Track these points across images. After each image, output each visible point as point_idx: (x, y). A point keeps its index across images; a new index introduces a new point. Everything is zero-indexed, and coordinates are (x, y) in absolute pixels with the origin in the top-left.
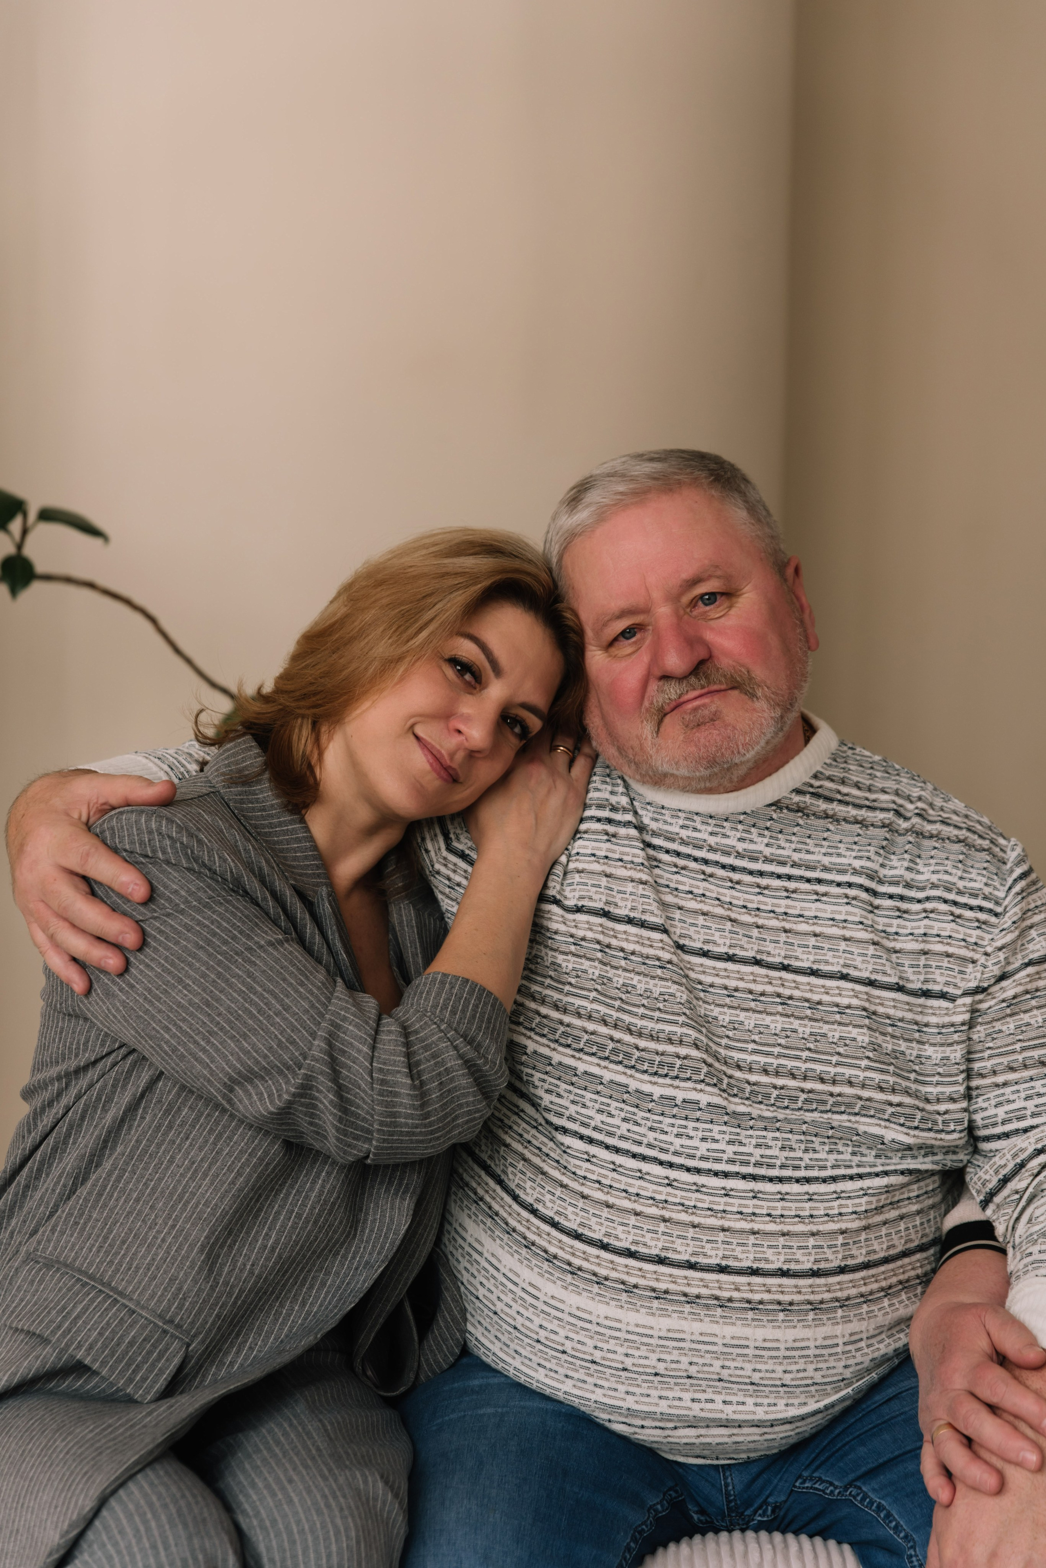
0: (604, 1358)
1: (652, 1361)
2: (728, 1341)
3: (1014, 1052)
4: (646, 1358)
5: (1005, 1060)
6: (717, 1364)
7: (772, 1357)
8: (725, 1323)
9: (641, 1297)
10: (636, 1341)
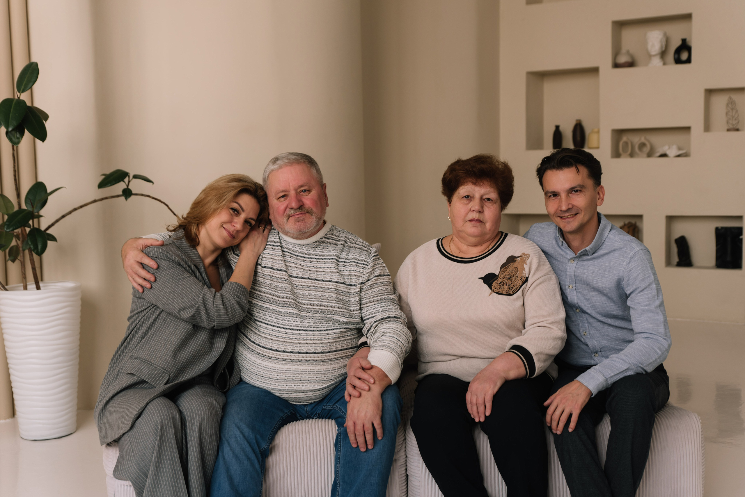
0: (272, 377)
1: (284, 377)
2: (301, 370)
3: (371, 298)
4: (282, 376)
5: (369, 300)
6: (300, 376)
7: (313, 374)
8: (301, 366)
9: (280, 361)
10: (279, 372)
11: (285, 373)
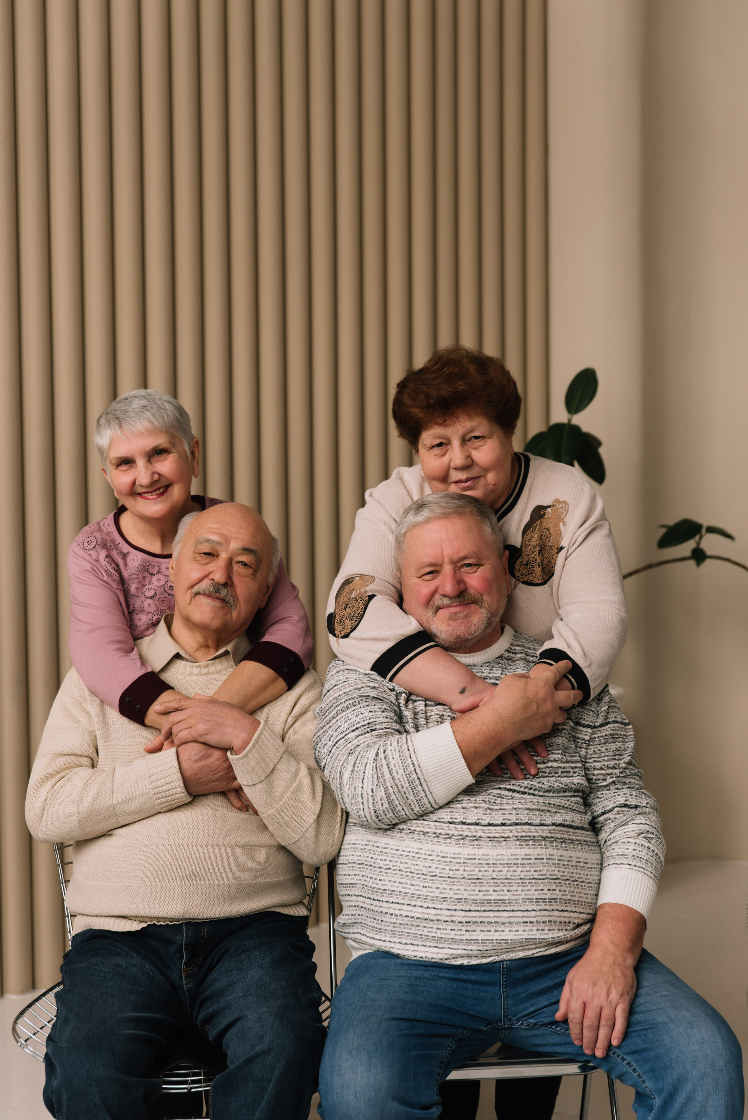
2: (509, 857)
3: (604, 761)
4: (473, 871)
5: (600, 764)
7: (529, 864)
8: (507, 849)
10: (468, 863)
11: (478, 864)
